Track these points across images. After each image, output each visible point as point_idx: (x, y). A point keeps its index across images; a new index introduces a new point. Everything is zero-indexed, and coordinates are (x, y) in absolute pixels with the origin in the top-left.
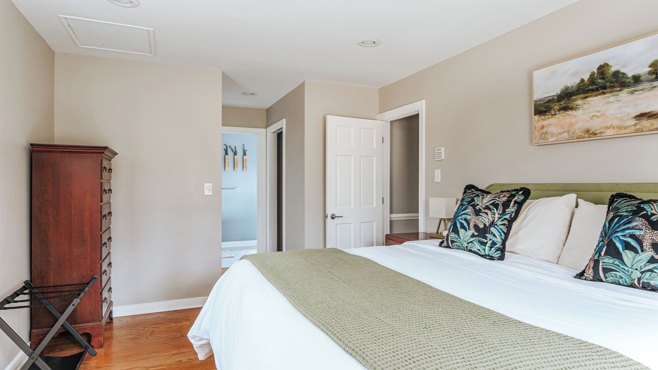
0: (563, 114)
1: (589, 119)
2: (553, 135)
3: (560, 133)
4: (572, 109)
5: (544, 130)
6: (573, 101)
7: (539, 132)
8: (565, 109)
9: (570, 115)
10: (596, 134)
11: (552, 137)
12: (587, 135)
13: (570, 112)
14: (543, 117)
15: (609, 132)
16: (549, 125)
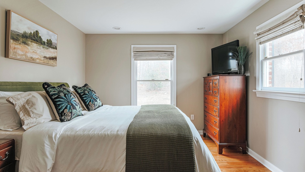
0: (24, 46)
1: (32, 52)
2: (19, 55)
3: (22, 55)
4: (27, 44)
5: (15, 50)
6: (27, 41)
7: (12, 50)
8: (25, 43)
9: (26, 47)
10: (34, 60)
11: (18, 56)
12: (31, 60)
13: (26, 46)
14: (15, 42)
15: (38, 61)
16: (18, 48)
